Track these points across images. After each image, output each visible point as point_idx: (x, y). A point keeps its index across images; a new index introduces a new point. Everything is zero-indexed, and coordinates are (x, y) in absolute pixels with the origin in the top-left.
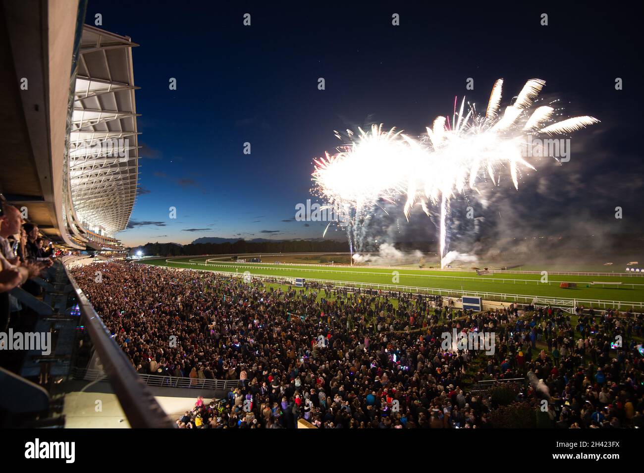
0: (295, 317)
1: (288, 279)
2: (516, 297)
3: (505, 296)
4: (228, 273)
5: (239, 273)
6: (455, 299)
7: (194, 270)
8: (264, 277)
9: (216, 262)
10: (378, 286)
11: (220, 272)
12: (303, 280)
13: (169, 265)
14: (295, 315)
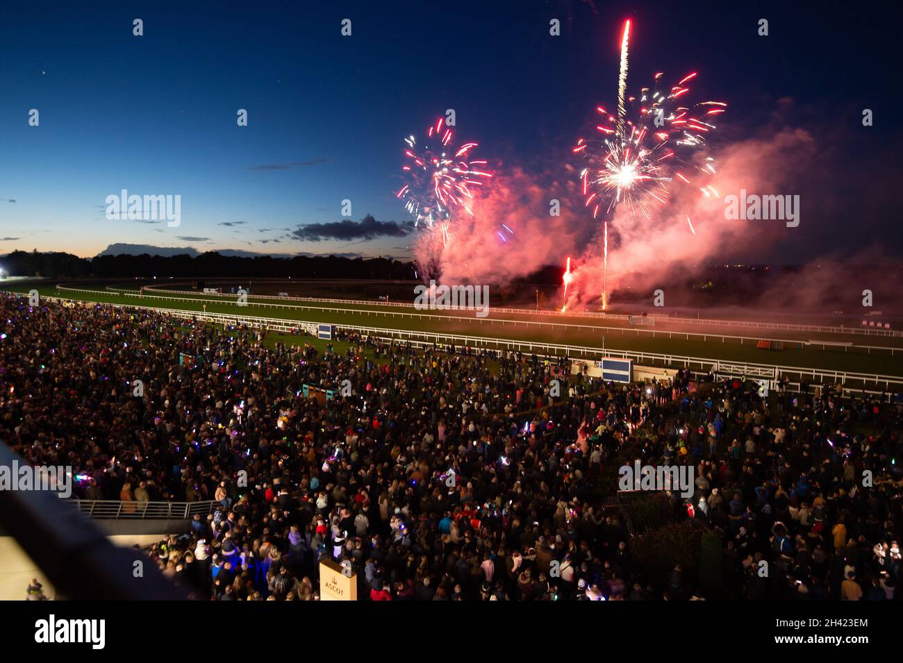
0: (317, 391)
1: (303, 325)
2: (688, 360)
3: (670, 359)
4: (187, 312)
5: (210, 314)
6: (590, 363)
7: (117, 306)
8: (258, 322)
9: (159, 291)
10: (466, 339)
11: (170, 310)
12: (333, 327)
13: (64, 294)
14: (318, 389)
